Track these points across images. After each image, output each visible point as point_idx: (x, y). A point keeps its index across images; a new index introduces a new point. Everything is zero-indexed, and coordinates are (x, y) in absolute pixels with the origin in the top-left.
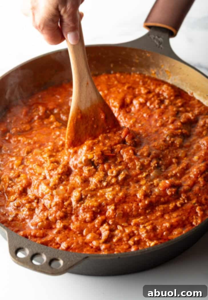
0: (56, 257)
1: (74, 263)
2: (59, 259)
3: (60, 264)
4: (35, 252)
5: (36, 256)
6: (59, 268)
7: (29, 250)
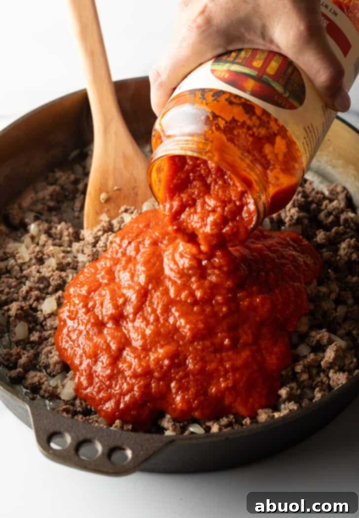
0: (119, 443)
1: (151, 452)
2: (124, 447)
3: (126, 457)
4: (81, 438)
5: (85, 444)
6: (126, 463)
7: (71, 435)
